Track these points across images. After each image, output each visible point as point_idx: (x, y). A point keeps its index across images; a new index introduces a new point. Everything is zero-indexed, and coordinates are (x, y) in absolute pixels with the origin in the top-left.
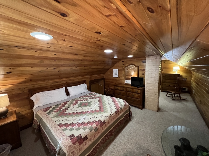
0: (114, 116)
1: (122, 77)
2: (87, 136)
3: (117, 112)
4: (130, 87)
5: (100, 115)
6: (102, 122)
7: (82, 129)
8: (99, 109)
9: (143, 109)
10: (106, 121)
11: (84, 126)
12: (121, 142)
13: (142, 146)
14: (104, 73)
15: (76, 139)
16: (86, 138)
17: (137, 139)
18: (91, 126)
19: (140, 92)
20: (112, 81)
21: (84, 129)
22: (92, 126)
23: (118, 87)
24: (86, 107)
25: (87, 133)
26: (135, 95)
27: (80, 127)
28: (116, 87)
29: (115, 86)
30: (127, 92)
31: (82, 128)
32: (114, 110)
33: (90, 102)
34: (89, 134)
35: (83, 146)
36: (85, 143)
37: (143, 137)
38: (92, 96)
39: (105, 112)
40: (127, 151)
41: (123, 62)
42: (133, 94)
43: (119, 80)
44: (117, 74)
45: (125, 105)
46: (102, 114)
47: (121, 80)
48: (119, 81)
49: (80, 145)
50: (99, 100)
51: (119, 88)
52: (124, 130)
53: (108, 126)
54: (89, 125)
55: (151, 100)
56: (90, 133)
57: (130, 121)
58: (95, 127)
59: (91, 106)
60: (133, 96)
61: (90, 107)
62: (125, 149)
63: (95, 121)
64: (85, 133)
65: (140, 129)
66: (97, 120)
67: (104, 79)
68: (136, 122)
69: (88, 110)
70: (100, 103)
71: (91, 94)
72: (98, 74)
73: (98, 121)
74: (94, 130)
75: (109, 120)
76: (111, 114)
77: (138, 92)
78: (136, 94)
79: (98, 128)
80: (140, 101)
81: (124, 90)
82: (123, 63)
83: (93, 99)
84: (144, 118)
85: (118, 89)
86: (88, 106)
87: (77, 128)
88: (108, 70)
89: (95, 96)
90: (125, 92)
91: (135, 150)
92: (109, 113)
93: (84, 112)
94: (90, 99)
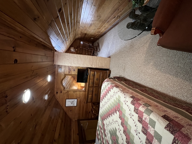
0: (122, 89)
1: (76, 95)
2: (162, 115)
3: (117, 86)
4: (88, 84)
5: (125, 107)
6: (133, 100)
7: (154, 128)
8: (117, 111)
9: (111, 70)
10: (131, 96)
11: (149, 125)
12: (149, 79)
13: (145, 59)
14: (71, 120)
15: (177, 134)
16: (165, 117)
17: (140, 65)
18: (144, 114)
19: (94, 72)
20: (82, 107)
21: (153, 123)
22: (143, 111)
23: (89, 98)
24: (118, 138)
25: (158, 116)
26: (97, 78)
27: (153, 135)
28: (89, 100)
29: (87, 102)
30: (94, 86)
31: (152, 129)
32: (115, 89)
33: (111, 134)
34: (157, 114)
35: (180, 120)
36: (175, 118)
37: (137, 61)
38: (102, 133)
39: (119, 101)
40: (156, 70)
41: (57, 93)
42: (95, 79)
43: (80, 98)
44: (73, 101)
45: (107, 81)
46: (122, 104)
47: (80, 95)
48: (82, 98)
49: (183, 127)
50: (106, 119)
51: (90, 96)
52: (135, 81)
53: (136, 93)
54: (144, 117)
55: (100, 63)
56: (156, 112)
57: (125, 77)
58: (143, 107)
59: (115, 128)
60: (97, 79)
61: (117, 129)
62: (155, 73)
63: (134, 110)
64: (159, 119)
65: (130, 66)
66: (132, 107)
67: (79, 121)
68: (124, 72)
69: (122, 132)
70: (109, 114)
71: (99, 137)
72: (71, 130)
73: (133, 104)
74: (149, 108)
75: (129, 93)
76: (121, 91)
77: (93, 74)
78: (95, 76)
79: (143, 103)
80: (102, 73)
81: (92, 90)
82: (59, 92)
83: (105, 131)
84: (118, 67)
85: (91, 98)
86: (116, 134)
87: (156, 141)
88: (66, 113)
89: (101, 128)
90: (94, 88)
91: (151, 63)
92: (120, 95)
93: (127, 139)
94: (107, 134)
